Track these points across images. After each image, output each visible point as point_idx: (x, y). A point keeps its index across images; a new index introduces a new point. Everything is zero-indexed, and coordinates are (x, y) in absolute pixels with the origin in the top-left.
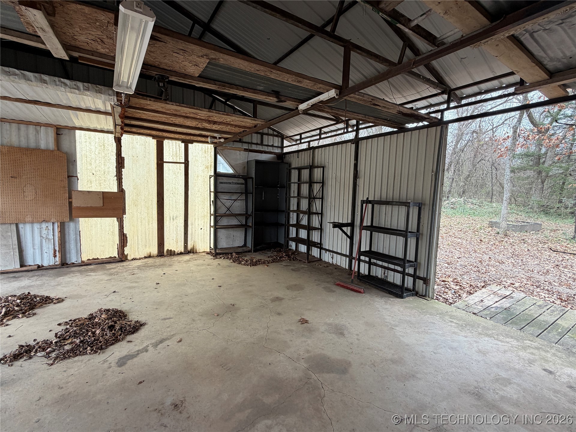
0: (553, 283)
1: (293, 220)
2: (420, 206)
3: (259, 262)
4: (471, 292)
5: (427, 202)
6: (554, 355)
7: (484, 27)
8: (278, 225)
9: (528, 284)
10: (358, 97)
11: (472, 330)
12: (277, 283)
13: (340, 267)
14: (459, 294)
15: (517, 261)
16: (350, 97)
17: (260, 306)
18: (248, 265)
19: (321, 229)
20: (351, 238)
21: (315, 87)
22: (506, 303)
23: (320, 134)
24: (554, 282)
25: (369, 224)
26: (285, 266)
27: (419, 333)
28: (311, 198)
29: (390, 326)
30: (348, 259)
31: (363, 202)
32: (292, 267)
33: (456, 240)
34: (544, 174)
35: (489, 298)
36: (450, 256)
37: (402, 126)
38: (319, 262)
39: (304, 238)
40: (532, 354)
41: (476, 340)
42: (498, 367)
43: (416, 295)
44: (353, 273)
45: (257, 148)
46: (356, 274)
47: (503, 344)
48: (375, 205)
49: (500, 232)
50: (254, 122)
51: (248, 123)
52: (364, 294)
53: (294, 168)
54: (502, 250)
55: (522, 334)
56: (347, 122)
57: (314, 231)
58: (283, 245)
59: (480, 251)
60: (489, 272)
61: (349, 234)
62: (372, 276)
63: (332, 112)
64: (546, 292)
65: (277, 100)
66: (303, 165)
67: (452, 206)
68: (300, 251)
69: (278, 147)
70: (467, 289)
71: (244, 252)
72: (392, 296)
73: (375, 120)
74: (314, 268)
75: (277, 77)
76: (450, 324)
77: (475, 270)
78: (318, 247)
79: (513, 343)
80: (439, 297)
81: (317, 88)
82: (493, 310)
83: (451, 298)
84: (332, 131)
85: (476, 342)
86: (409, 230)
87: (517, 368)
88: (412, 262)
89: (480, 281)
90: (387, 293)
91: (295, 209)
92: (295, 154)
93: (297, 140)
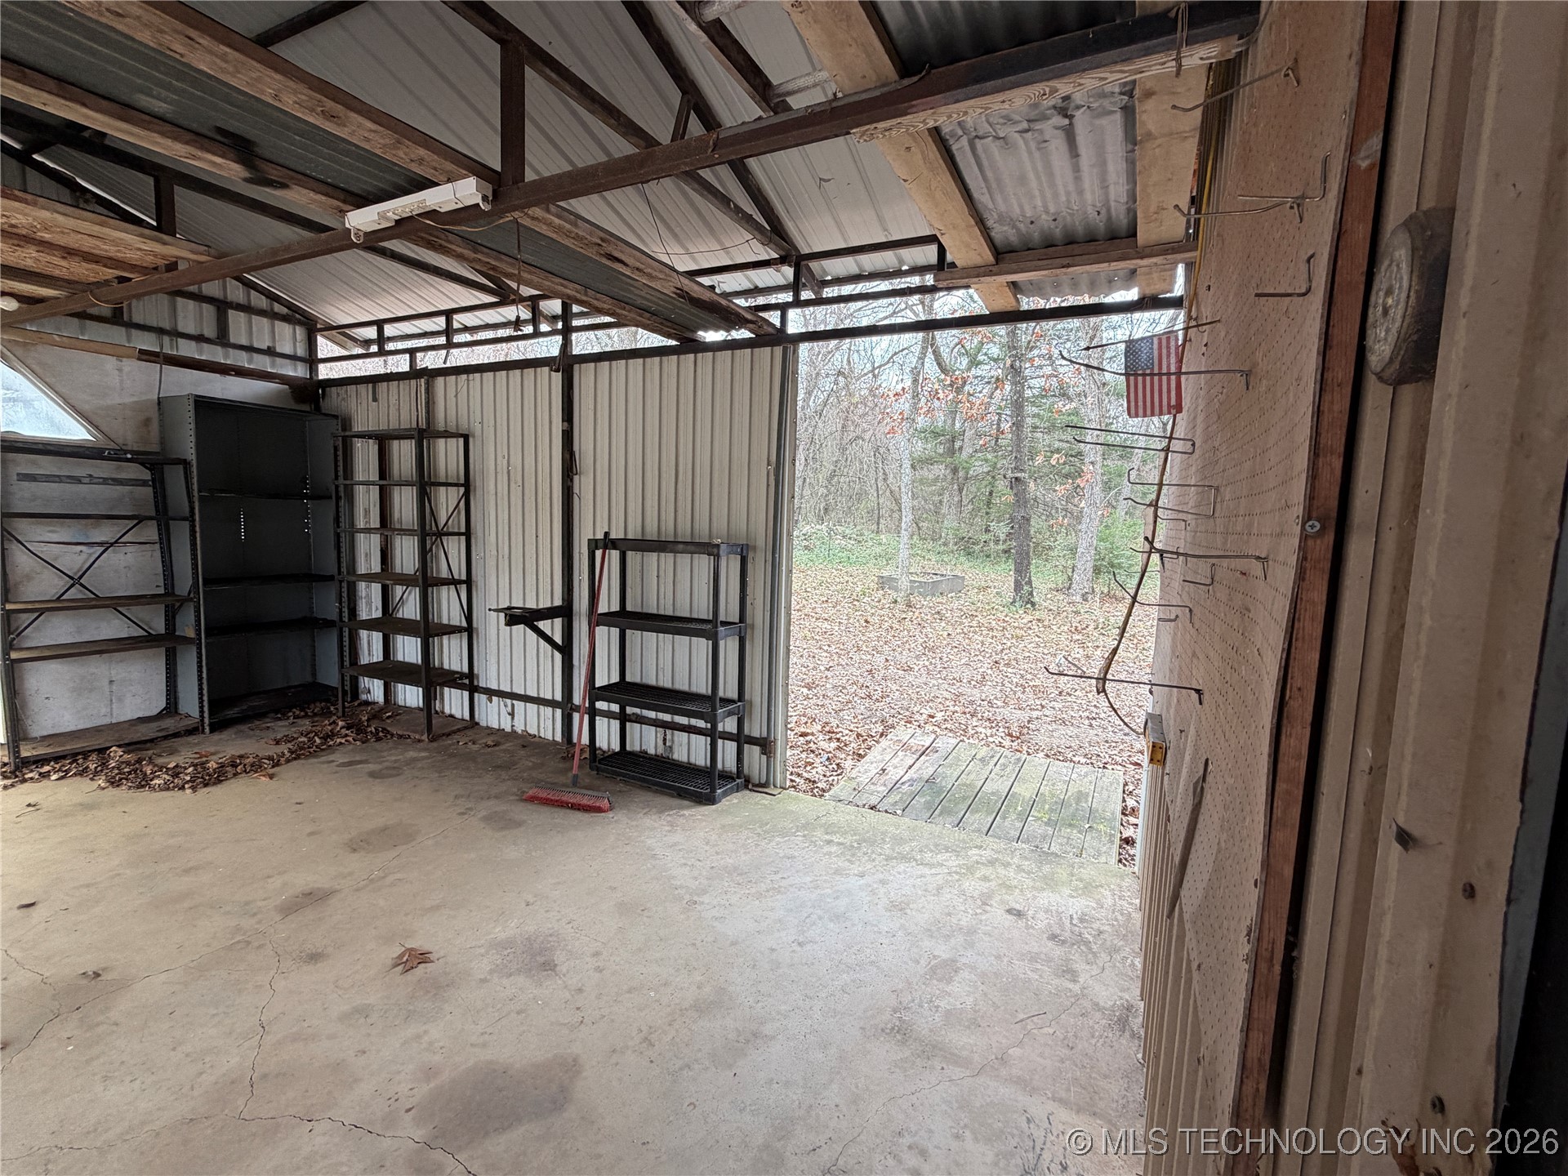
0: (995, 701)
1: (370, 603)
2: (744, 554)
3: (235, 766)
4: (861, 752)
5: (760, 543)
6: (1019, 868)
7: (883, 85)
8: (313, 625)
9: (957, 712)
10: (557, 221)
11: (873, 852)
12: (311, 834)
13: (536, 739)
14: (837, 761)
15: (933, 661)
16: (533, 218)
17: (230, 948)
18: (182, 788)
19: (469, 630)
20: (566, 649)
21: (401, 154)
22: (927, 767)
23: (448, 332)
24: (996, 698)
25: (615, 607)
26: (343, 765)
27: (759, 896)
28: (429, 534)
29: (687, 897)
30: (559, 712)
31: (594, 545)
32: (372, 767)
33: (820, 624)
34: (961, 474)
35: (895, 761)
36: (811, 666)
37: (688, 335)
38: (469, 732)
39: (415, 661)
40: (985, 879)
41: (881, 876)
42: (932, 936)
43: (746, 787)
44: (577, 750)
45: (201, 353)
46: (587, 755)
47: (933, 871)
48: (630, 554)
49: (899, 599)
50: (158, 248)
51: (128, 246)
52: (610, 814)
53: (362, 436)
54: (905, 639)
55: (963, 835)
56: (533, 303)
57: (445, 638)
58: (337, 689)
59: (867, 647)
60: (888, 696)
61: (558, 639)
62: (632, 753)
63: (474, 260)
64: (987, 723)
65: (247, 175)
66: (394, 425)
67: (805, 543)
68: (401, 703)
69: (293, 358)
70: (852, 745)
71: (166, 738)
72: (686, 803)
73: (615, 305)
74: (452, 755)
75: (223, 70)
76: (826, 849)
77: (863, 695)
78: (461, 687)
79: (950, 863)
80: (798, 780)
81: (409, 157)
82: (905, 788)
83: (821, 777)
84: (487, 327)
85: (883, 882)
86: (722, 618)
87: (965, 924)
88: (733, 702)
89: (873, 721)
90: (673, 797)
91: (376, 567)
92: (362, 388)
93: (367, 343)
